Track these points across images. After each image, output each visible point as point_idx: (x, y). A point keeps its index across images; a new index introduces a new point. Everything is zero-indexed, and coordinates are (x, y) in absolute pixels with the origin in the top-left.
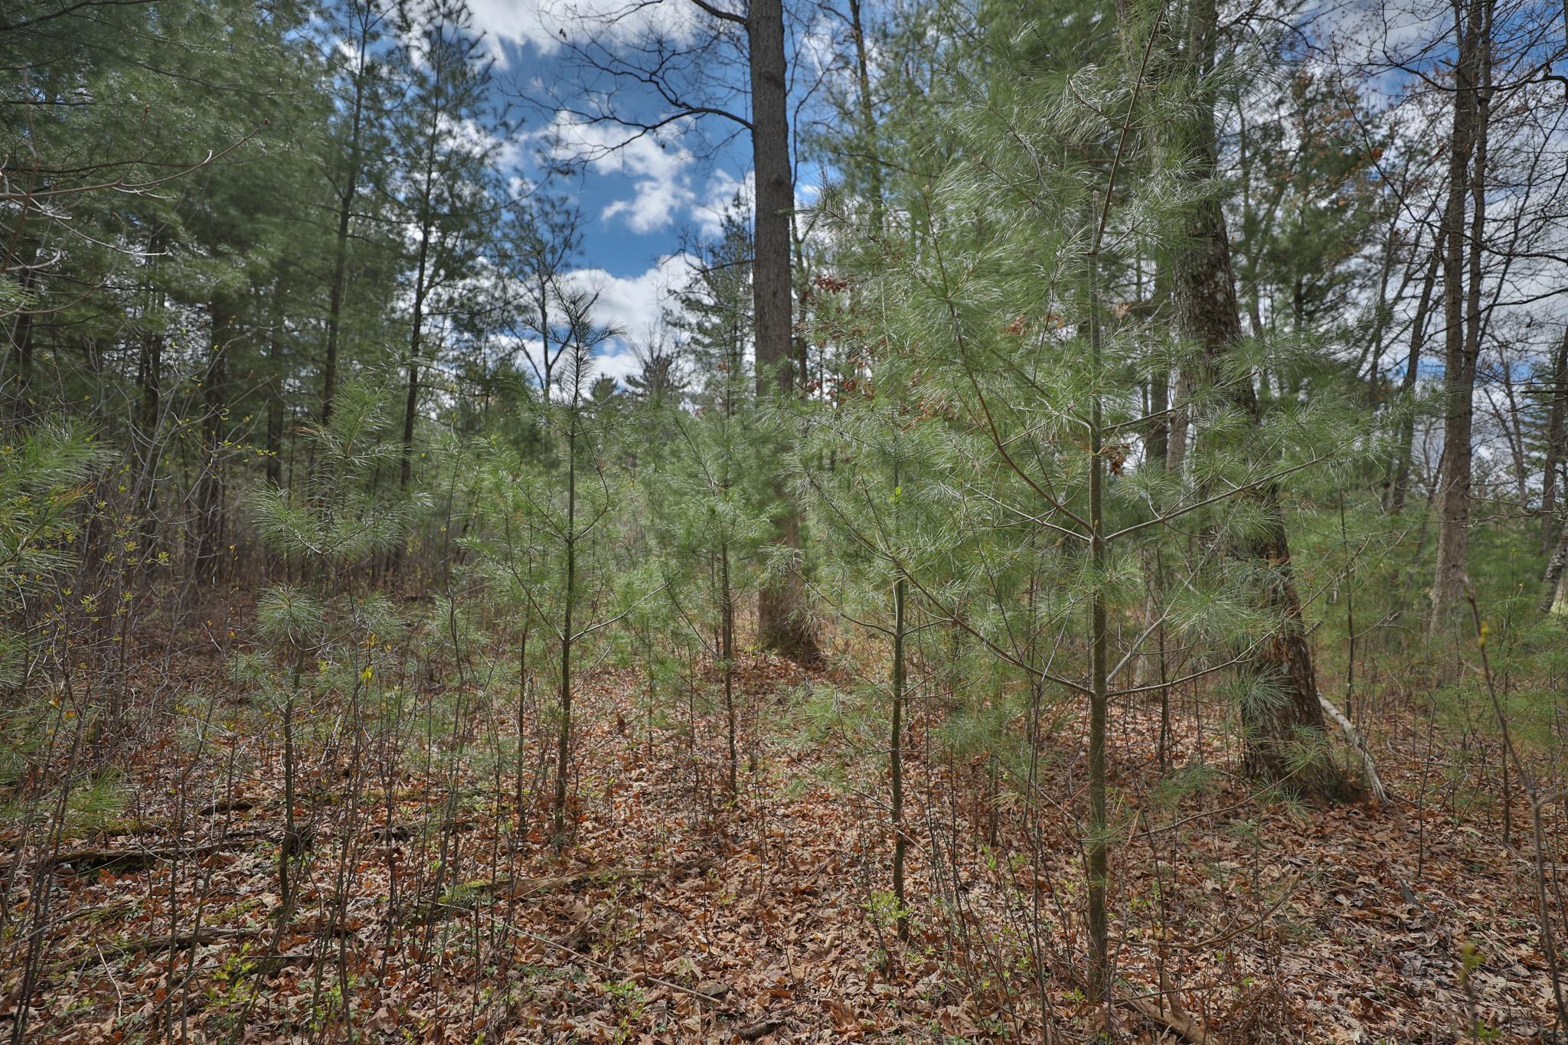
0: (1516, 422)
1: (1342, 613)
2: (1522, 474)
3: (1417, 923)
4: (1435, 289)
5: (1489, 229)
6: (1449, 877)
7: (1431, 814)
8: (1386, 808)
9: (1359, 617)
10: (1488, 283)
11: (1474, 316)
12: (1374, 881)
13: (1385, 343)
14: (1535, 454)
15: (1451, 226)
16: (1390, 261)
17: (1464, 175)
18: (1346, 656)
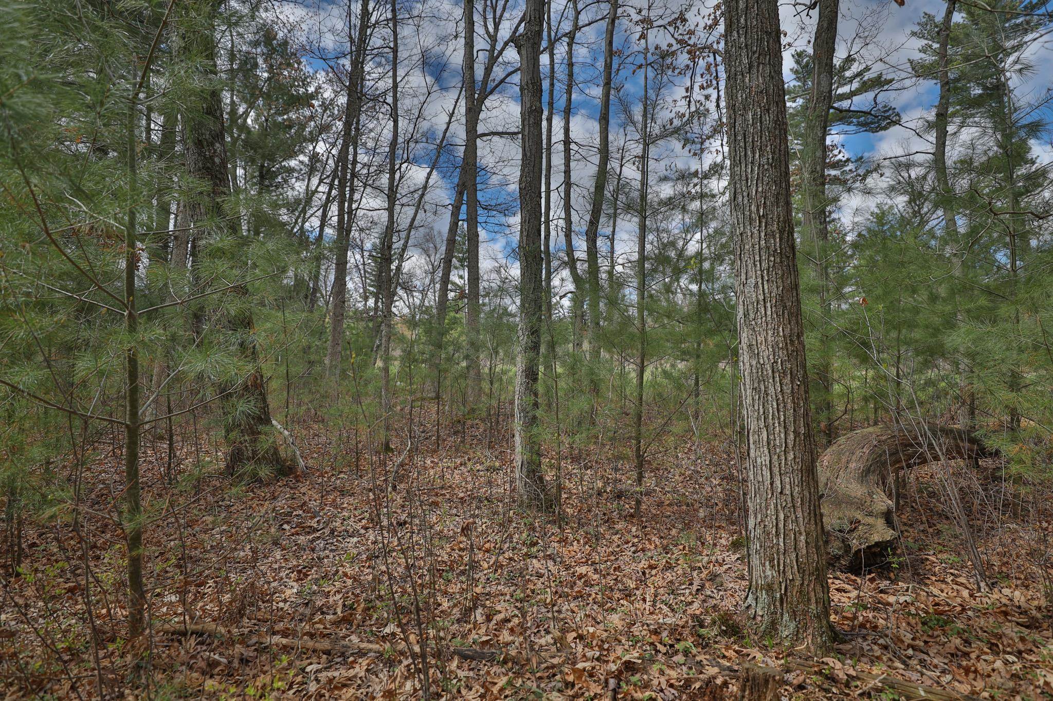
0: (365, 271)
1: (283, 369)
2: (366, 299)
3: (321, 526)
4: (334, 191)
5: (359, 166)
6: (334, 500)
7: (326, 473)
8: (306, 474)
9: (293, 370)
10: (357, 196)
11: (350, 212)
12: (301, 512)
13: (308, 215)
14: (371, 289)
15: (342, 158)
16: (312, 170)
17: (349, 134)
18: (285, 394)
